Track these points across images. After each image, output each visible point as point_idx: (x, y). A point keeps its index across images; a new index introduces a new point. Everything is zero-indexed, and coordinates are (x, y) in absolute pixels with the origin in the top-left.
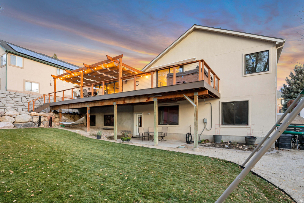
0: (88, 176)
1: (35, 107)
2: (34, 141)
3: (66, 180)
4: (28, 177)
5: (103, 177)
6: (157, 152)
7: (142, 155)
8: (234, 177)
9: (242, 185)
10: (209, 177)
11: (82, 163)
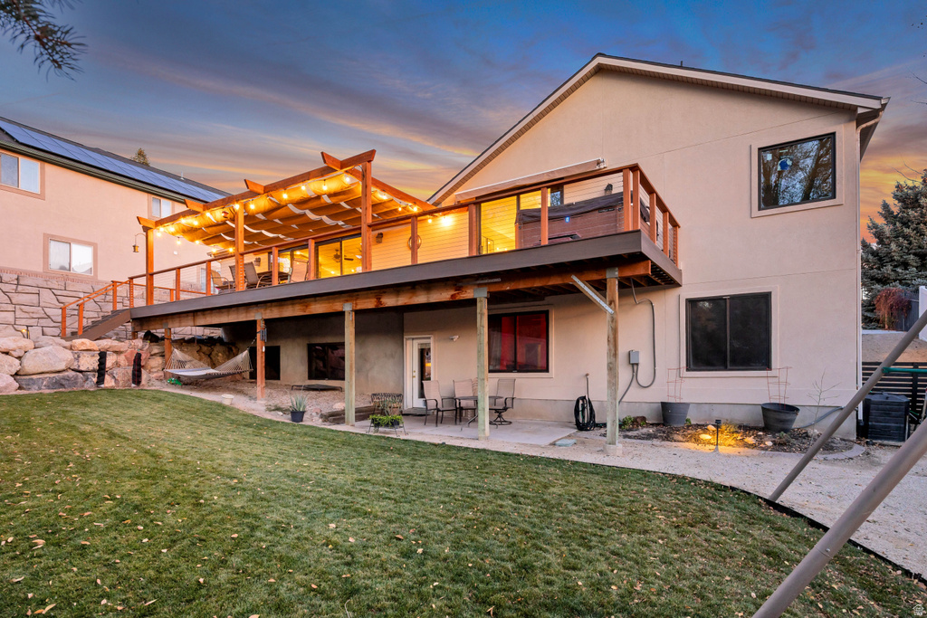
0: (294, 547)
1: (85, 323)
2: (90, 433)
3: (223, 563)
4: (98, 558)
5: (344, 549)
6: (494, 462)
7: (449, 471)
8: (755, 539)
9: (786, 562)
10: (679, 541)
11: (265, 503)
